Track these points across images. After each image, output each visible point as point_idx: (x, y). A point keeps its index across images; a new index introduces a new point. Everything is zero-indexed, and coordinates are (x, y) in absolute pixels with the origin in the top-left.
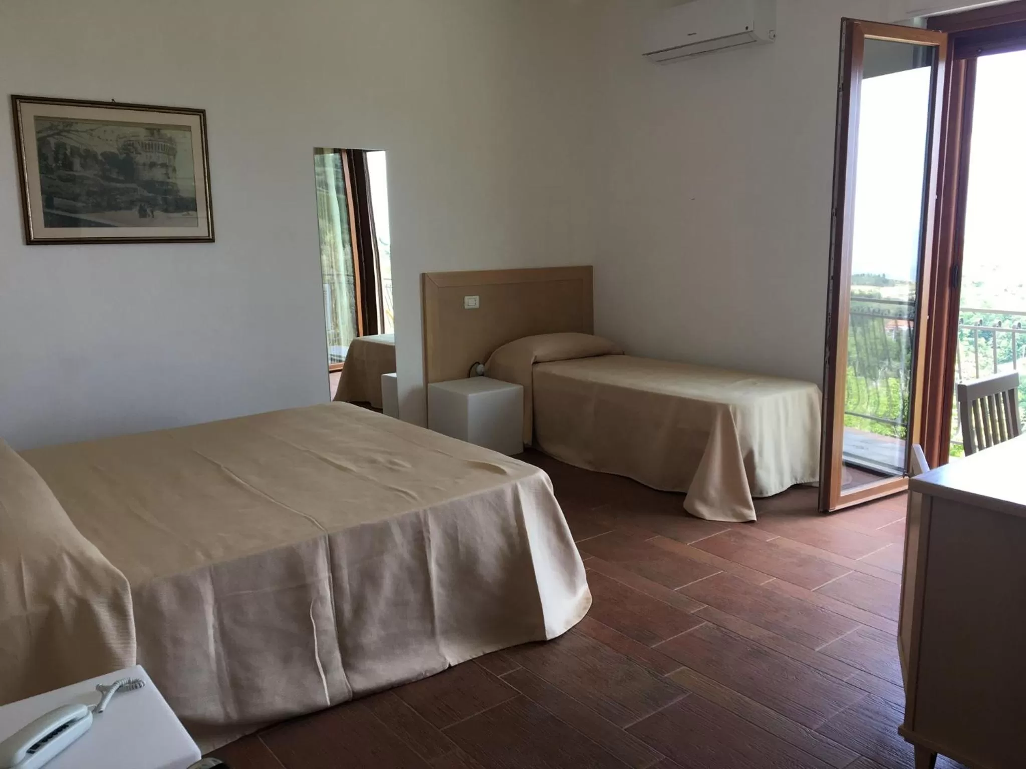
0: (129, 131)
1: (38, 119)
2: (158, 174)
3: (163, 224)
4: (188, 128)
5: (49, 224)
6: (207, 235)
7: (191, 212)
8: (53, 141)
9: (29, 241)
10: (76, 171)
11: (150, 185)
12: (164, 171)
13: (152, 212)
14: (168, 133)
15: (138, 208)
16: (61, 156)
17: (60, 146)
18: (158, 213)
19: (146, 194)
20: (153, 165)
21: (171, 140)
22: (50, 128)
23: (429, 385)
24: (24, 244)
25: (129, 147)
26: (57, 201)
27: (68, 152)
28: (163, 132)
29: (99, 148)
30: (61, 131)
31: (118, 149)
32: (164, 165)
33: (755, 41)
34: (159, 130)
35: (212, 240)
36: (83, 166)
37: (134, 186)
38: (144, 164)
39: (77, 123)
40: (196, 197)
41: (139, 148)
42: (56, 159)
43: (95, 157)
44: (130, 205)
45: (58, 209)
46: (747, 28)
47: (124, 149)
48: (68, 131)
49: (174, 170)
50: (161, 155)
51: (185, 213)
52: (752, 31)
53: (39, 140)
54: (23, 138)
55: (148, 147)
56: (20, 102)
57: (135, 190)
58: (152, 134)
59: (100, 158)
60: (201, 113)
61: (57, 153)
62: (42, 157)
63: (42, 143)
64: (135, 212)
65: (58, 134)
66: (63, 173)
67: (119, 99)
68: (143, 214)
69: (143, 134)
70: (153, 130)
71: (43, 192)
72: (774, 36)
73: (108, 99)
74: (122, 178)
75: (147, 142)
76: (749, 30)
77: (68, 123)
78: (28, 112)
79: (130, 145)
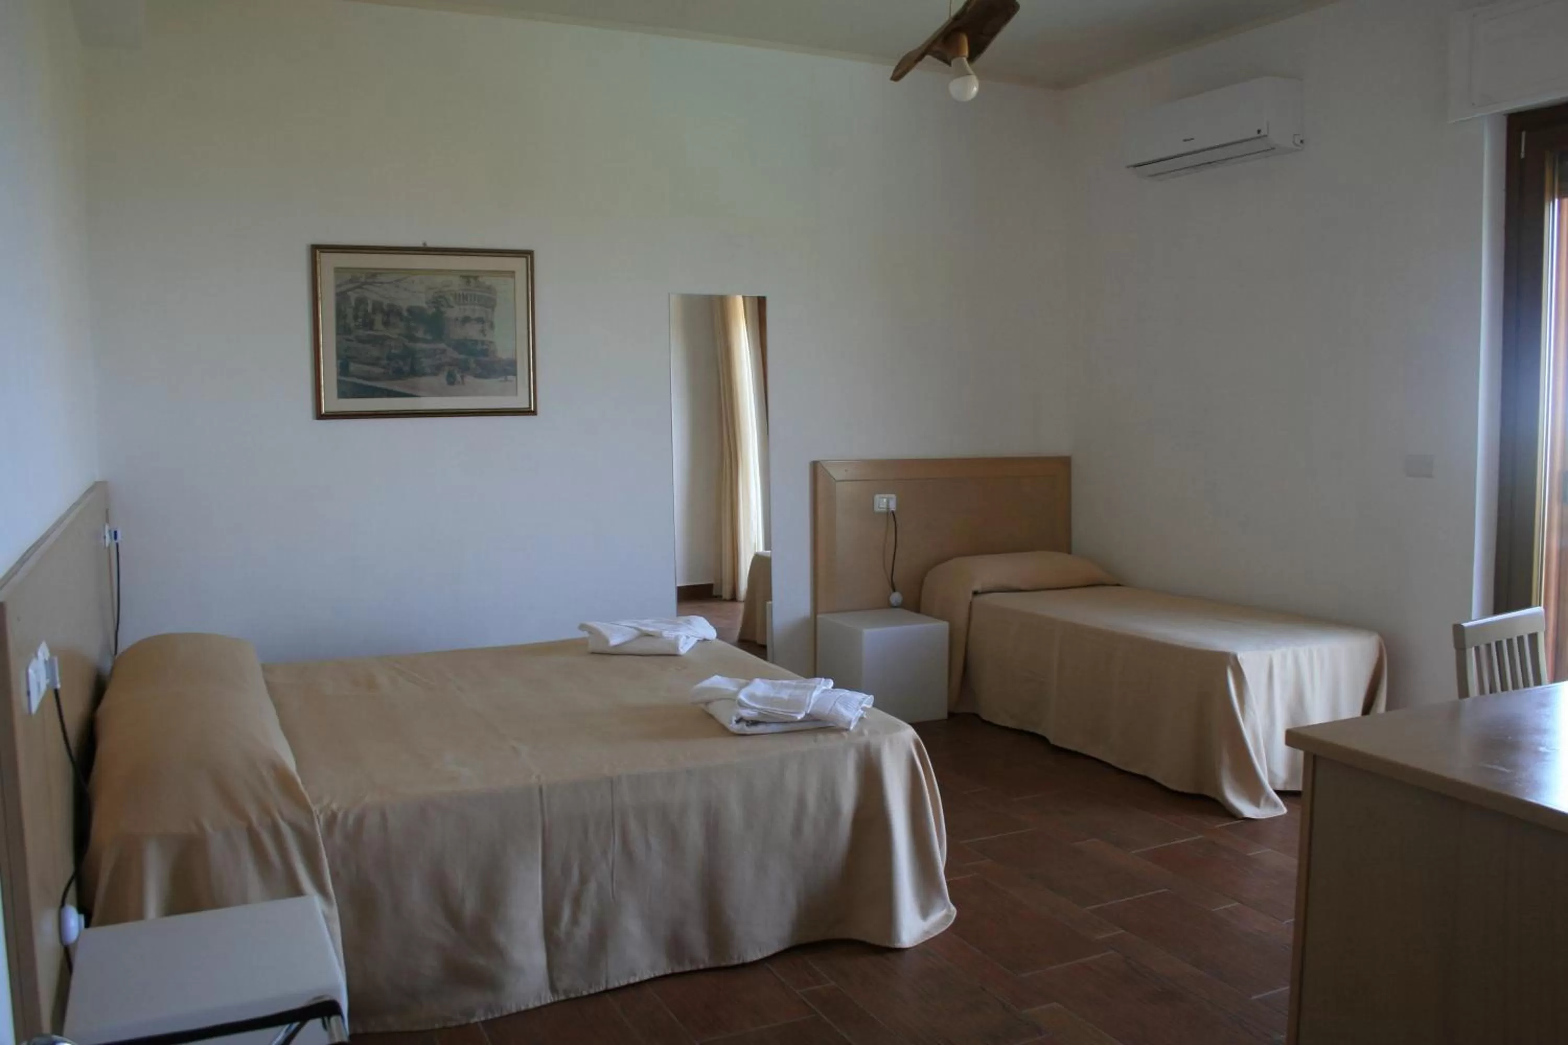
0: (439, 280)
1: (338, 270)
2: (472, 332)
3: (475, 393)
4: (512, 274)
5: (343, 394)
6: (528, 406)
7: (510, 378)
8: (353, 296)
9: (320, 416)
10: (377, 330)
11: (462, 345)
12: (478, 327)
13: (462, 377)
14: (487, 281)
15: (446, 373)
16: (361, 314)
17: (361, 301)
18: (469, 379)
19: (456, 355)
20: (466, 320)
21: (489, 289)
22: (351, 281)
23: (819, 616)
24: (313, 419)
25: (440, 299)
26: (353, 367)
27: (370, 309)
28: (481, 279)
29: (404, 300)
30: (366, 283)
31: (427, 303)
32: (480, 320)
33: (1273, 149)
34: (476, 278)
35: (534, 413)
36: (386, 324)
37: (442, 346)
38: (457, 319)
39: (380, 274)
40: (516, 359)
41: (451, 298)
42: (356, 318)
43: (399, 314)
44: (436, 371)
45: (353, 376)
46: (1259, 131)
47: (433, 302)
48: (370, 284)
49: (492, 326)
50: (477, 308)
51: (502, 379)
52: (1265, 136)
53: (338, 295)
54: (321, 293)
55: (462, 298)
56: (321, 252)
57: (443, 351)
58: (468, 282)
59: (405, 314)
60: (528, 254)
61: (356, 309)
62: (340, 315)
63: (341, 297)
64: (442, 378)
65: (359, 287)
66: (362, 333)
67: (431, 244)
68: (451, 380)
69: (456, 284)
70: (468, 277)
71: (339, 356)
72: (1302, 142)
73: (419, 244)
74: (429, 337)
75: (461, 292)
76: (1262, 133)
77: (373, 274)
78: (328, 262)
79: (440, 297)
